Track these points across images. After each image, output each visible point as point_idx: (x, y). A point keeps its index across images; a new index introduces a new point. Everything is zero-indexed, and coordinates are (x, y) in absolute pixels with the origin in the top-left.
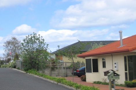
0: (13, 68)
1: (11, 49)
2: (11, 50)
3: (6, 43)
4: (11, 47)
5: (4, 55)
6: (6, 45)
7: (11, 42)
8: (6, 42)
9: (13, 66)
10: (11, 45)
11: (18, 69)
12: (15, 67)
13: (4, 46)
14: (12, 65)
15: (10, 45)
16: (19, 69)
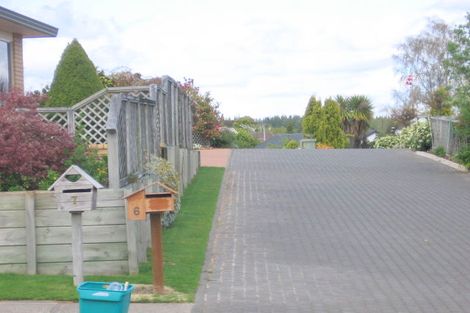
0: (417, 149)
1: (425, 70)
2: (427, 74)
3: (404, 46)
4: (425, 63)
5: (396, 95)
6: (407, 56)
7: (427, 42)
8: (404, 41)
9: (418, 143)
10: (429, 53)
11: (440, 153)
12: (426, 147)
13: (395, 57)
14: (414, 136)
15: (424, 55)
16: (444, 156)
